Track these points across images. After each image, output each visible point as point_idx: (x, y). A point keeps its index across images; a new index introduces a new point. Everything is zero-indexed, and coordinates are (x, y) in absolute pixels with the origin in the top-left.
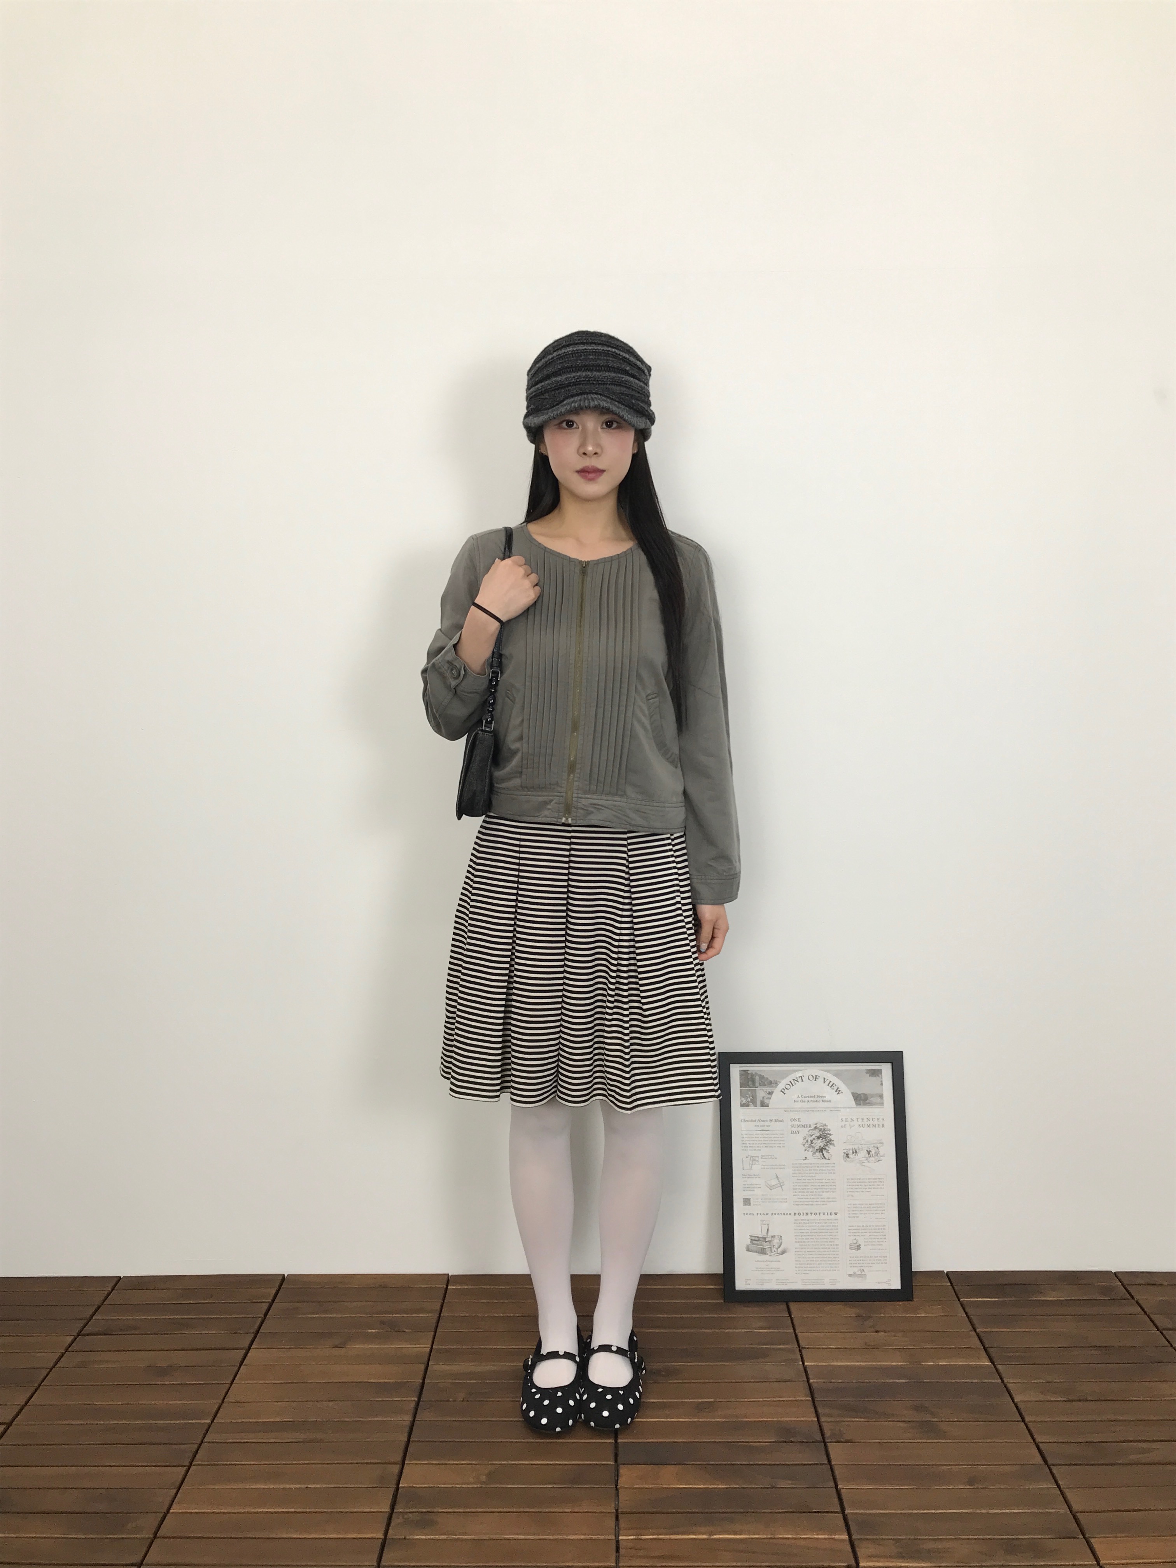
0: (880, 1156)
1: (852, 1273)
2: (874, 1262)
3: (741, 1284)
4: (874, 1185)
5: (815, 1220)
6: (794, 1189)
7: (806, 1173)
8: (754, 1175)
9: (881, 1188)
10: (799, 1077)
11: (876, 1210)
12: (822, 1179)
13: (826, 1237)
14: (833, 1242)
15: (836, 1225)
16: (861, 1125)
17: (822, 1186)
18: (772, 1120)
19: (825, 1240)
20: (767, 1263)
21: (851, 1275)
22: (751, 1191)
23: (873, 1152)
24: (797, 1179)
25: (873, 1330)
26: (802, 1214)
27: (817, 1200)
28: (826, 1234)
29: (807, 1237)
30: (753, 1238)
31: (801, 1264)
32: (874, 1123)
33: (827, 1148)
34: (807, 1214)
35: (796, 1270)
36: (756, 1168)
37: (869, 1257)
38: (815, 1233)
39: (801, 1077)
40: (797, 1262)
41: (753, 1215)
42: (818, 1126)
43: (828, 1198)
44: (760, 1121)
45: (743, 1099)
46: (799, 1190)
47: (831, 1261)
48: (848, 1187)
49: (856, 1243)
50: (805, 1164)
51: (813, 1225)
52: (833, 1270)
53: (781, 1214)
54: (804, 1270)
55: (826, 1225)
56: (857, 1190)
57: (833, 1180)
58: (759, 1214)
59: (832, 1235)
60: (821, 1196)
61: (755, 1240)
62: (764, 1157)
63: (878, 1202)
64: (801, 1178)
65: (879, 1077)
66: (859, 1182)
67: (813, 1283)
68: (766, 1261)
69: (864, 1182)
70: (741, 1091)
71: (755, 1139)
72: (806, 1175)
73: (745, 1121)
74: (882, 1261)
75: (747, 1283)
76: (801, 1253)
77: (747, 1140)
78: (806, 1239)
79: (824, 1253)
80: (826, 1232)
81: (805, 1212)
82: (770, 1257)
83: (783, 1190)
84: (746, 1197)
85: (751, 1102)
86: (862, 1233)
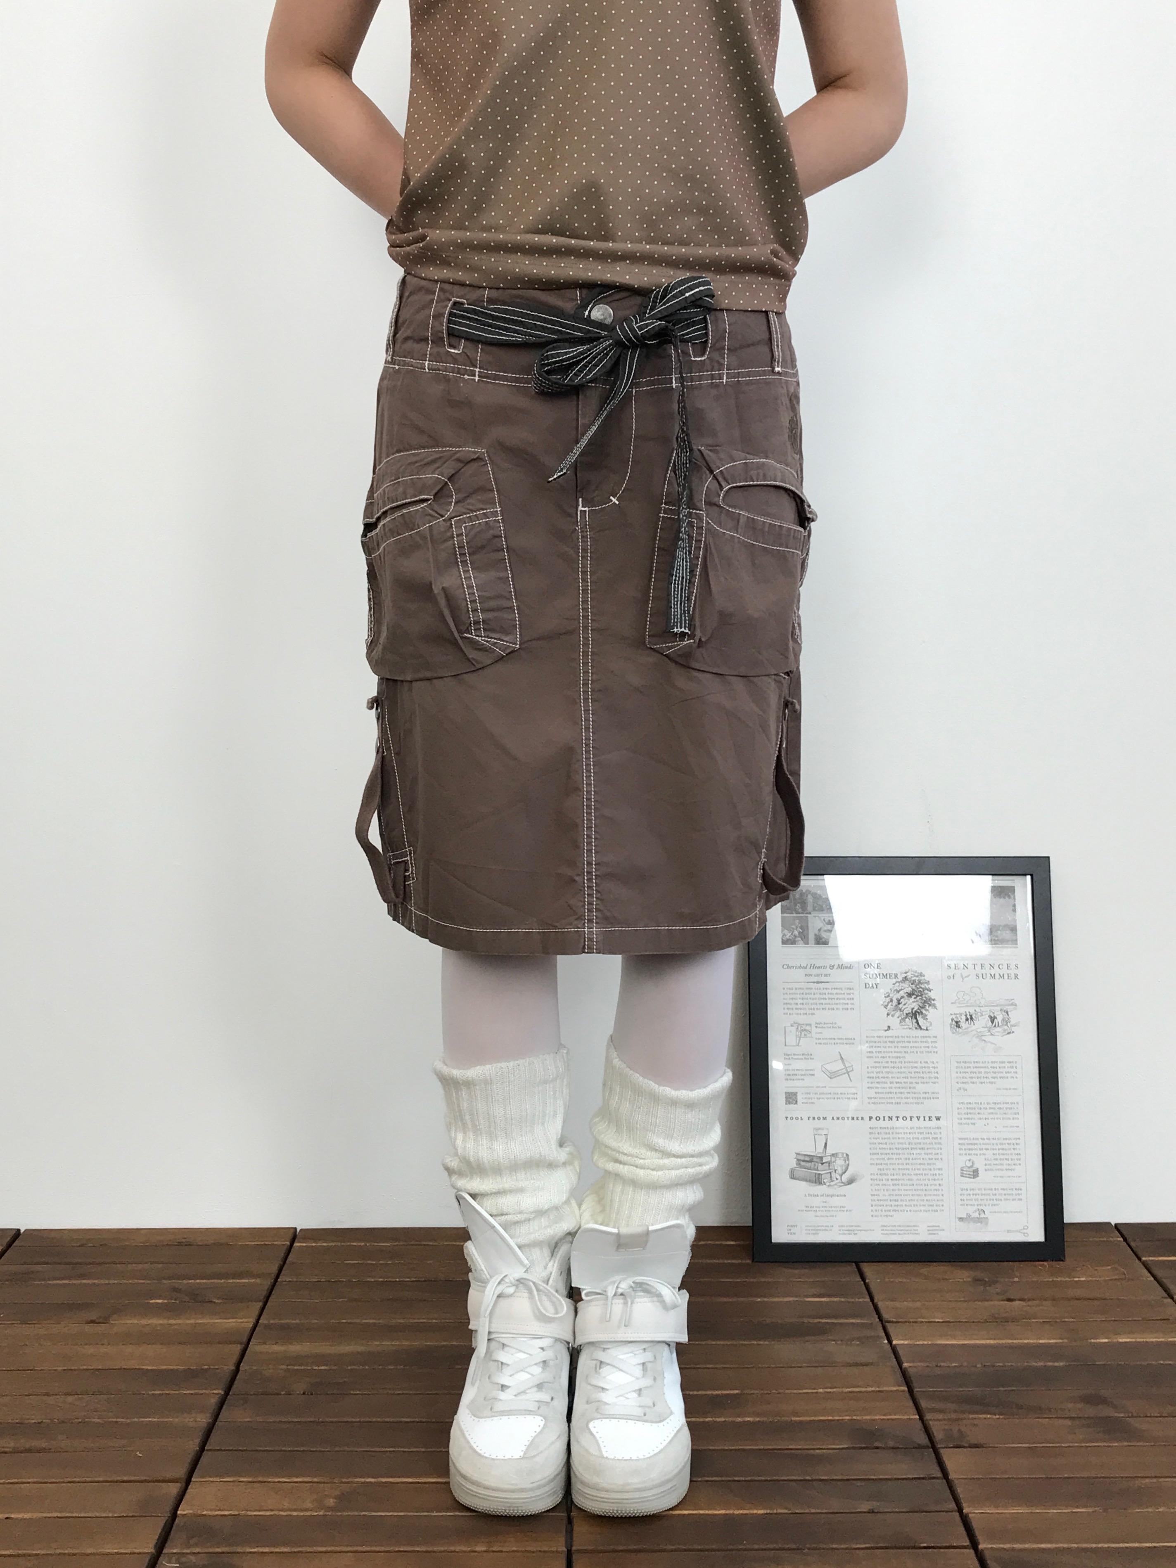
0: (1012, 1026)
1: (964, 1216)
2: (1000, 1197)
3: (780, 1234)
4: (1001, 1073)
5: (903, 1128)
6: (869, 1077)
7: (889, 1052)
8: (804, 1055)
9: (1012, 1077)
11: (1005, 1114)
12: (916, 1062)
13: (921, 1157)
14: (934, 1164)
15: (939, 1136)
16: (980, 976)
17: (916, 1072)
18: (833, 966)
19: (922, 1162)
20: (825, 1199)
21: (961, 1218)
22: (799, 1079)
23: (999, 1018)
24: (875, 1062)
25: (1002, 1297)
26: (882, 1119)
27: (908, 1096)
28: (922, 1152)
29: (891, 1156)
30: (802, 1158)
31: (881, 1201)
32: (1002, 972)
33: (924, 1012)
34: (890, 1118)
35: (872, 1211)
36: (807, 1044)
37: (992, 1189)
38: (903, 1149)
40: (873, 1198)
41: (801, 1119)
42: (909, 975)
43: (926, 1093)
44: (813, 967)
45: (786, 932)
46: (878, 1080)
47: (930, 1195)
48: (959, 1075)
49: (972, 1166)
50: (888, 1037)
51: (900, 1136)
52: (933, 1211)
53: (848, 1118)
54: (885, 1211)
55: (920, 1136)
56: (974, 1080)
57: (933, 1063)
58: (811, 1119)
59: (931, 1154)
60: (914, 1090)
61: (804, 1161)
62: (821, 1026)
63: (1009, 1100)
64: (880, 1060)
65: (1009, 897)
66: (976, 1067)
67: (900, 1232)
68: (822, 1196)
69: (985, 1067)
70: (782, 917)
71: (805, 996)
72: (890, 1054)
73: (788, 967)
74: (1014, 1197)
75: (792, 1231)
76: (881, 1183)
77: (792, 999)
78: (888, 1159)
79: (918, 1182)
80: (920, 1149)
81: (887, 1115)
82: (831, 1188)
83: (850, 1080)
84: (790, 1090)
85: (799, 937)
86: (980, 1149)
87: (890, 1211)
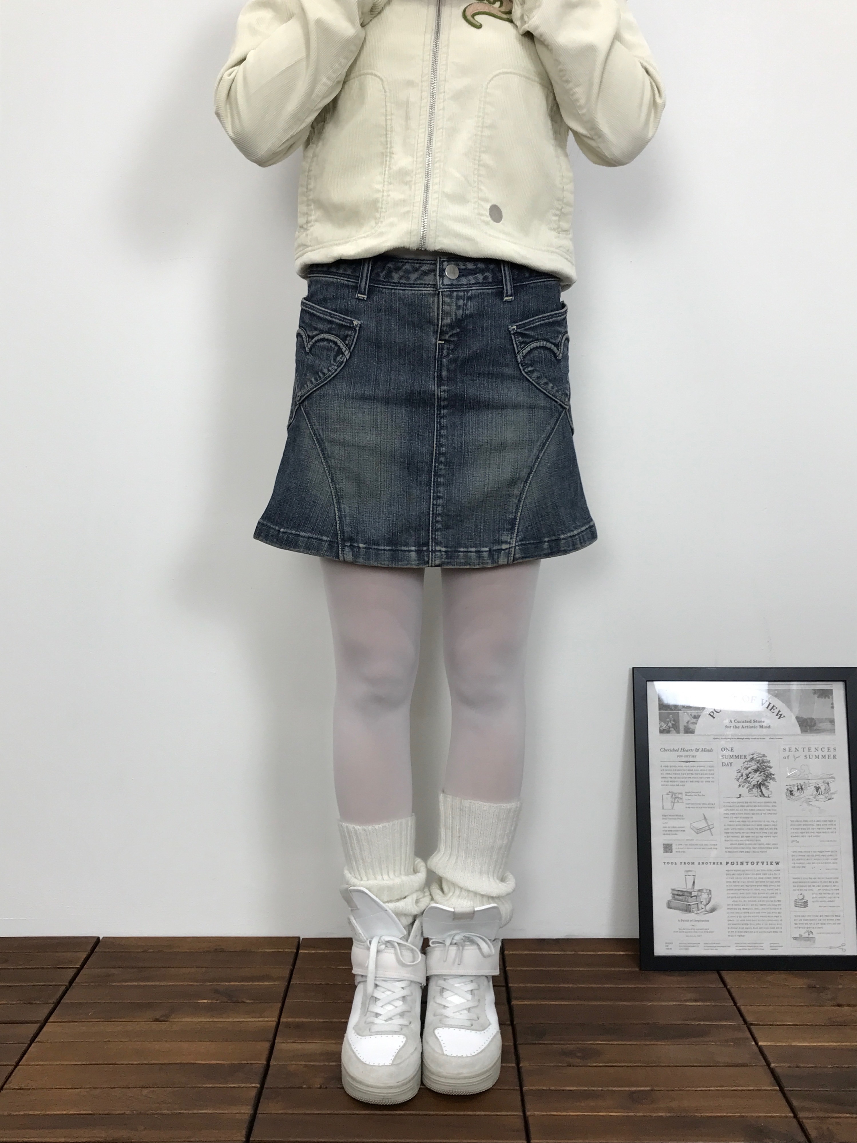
0: (832, 794)
1: (798, 936)
2: (824, 922)
3: (660, 949)
4: (823, 829)
5: (751, 870)
6: (725, 833)
7: (741, 814)
8: (676, 816)
9: (832, 832)
11: (827, 859)
12: (761, 821)
13: (765, 892)
14: (774, 897)
15: (777, 876)
16: (808, 756)
17: (761, 829)
18: (698, 750)
19: (765, 895)
20: (693, 923)
21: (795, 938)
22: (673, 834)
23: (822, 788)
24: (730, 821)
25: (833, 1003)
26: (736, 863)
27: (755, 846)
28: (765, 888)
29: (742, 891)
30: (676, 893)
31: (735, 924)
32: (823, 754)
33: (766, 784)
34: (742, 863)
35: (729, 932)
36: (679, 808)
37: (818, 916)
38: (751, 886)
40: (730, 922)
41: (676, 864)
42: (755, 756)
43: (768, 844)
44: (683, 750)
45: (662, 723)
46: (732, 835)
47: (772, 920)
48: (793, 831)
49: (803, 899)
50: (738, 802)
51: (749, 876)
52: (774, 932)
53: (710, 863)
54: (739, 932)
55: (764, 876)
56: (804, 834)
57: (774, 822)
58: (683, 864)
59: (772, 889)
60: (759, 842)
61: (678, 895)
62: (689, 794)
63: (830, 849)
64: (734, 819)
65: (829, 698)
66: (806, 825)
67: (749, 948)
68: (691, 921)
69: (812, 825)
70: (660, 714)
71: (677, 772)
72: (742, 816)
73: (665, 750)
74: (836, 922)
75: (669, 947)
76: (735, 911)
77: (668, 774)
78: (741, 894)
79: (763, 911)
80: (764, 886)
81: (739, 861)
82: (696, 915)
83: (712, 834)
84: (666, 842)
85: (672, 728)
86: (810, 886)
87: (741, 932)
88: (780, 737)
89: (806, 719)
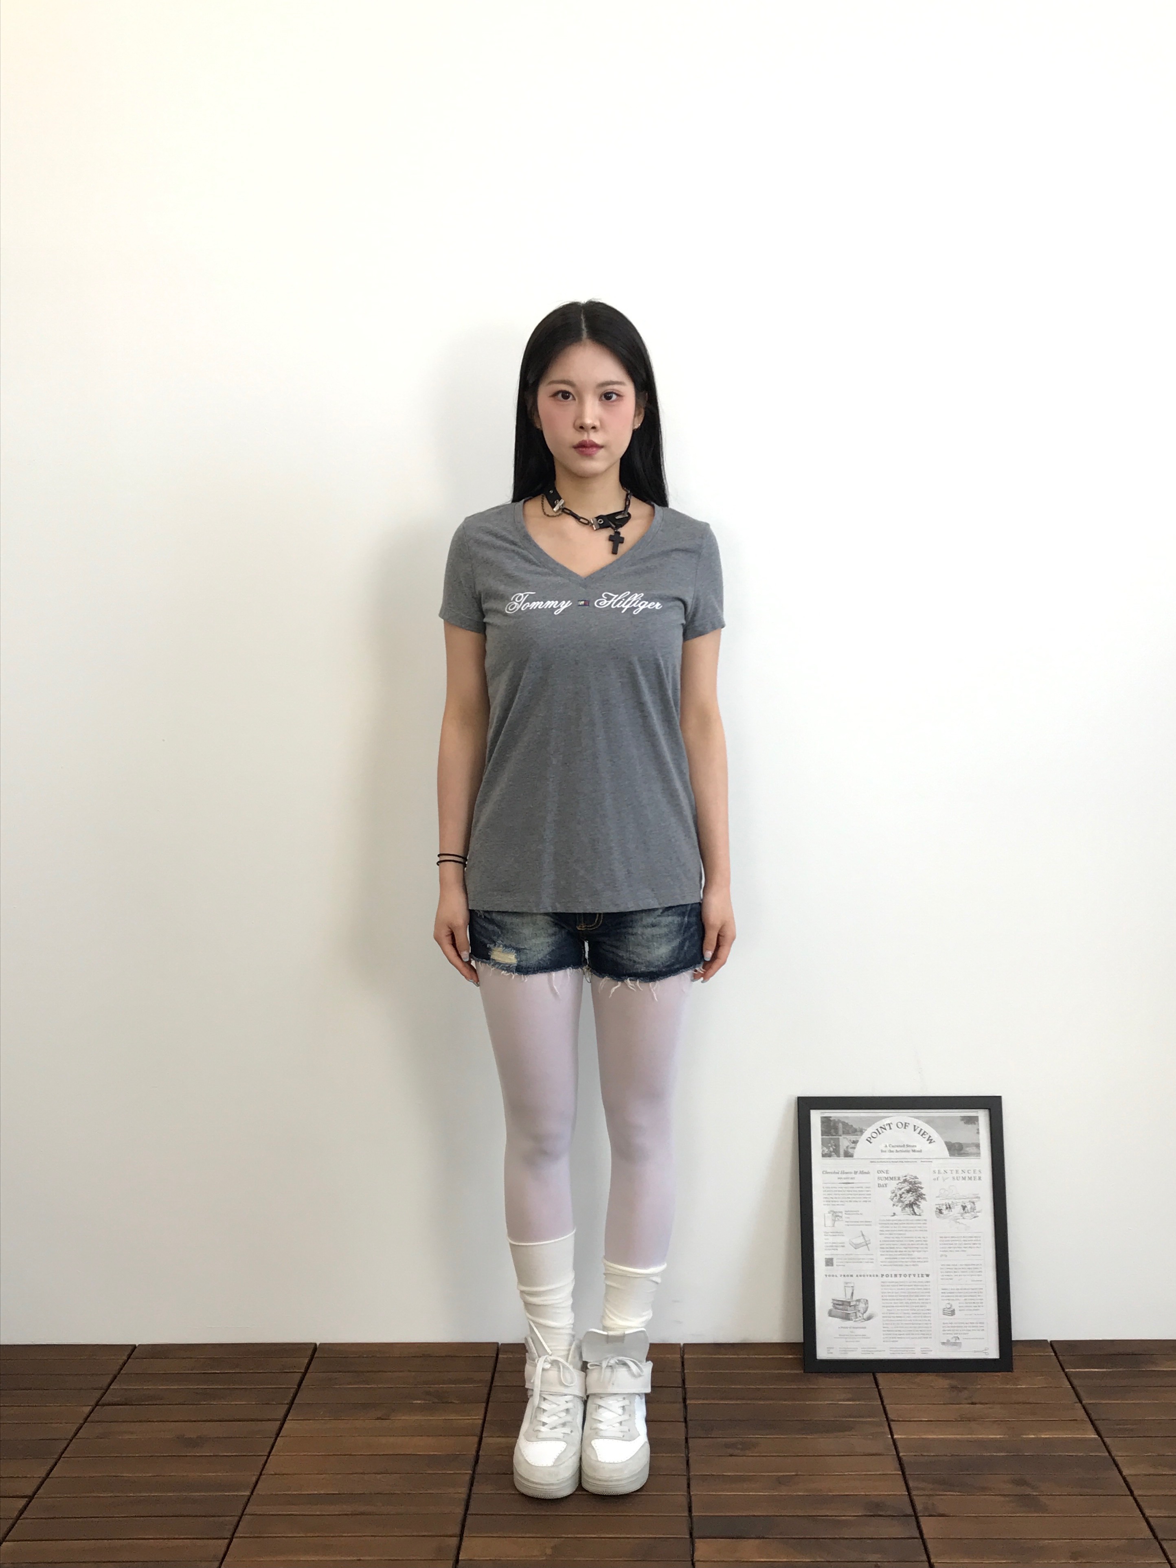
0: (977, 1212)
1: (945, 1341)
2: (969, 1329)
3: (823, 1352)
4: (970, 1244)
5: (904, 1282)
6: (881, 1248)
7: (893, 1231)
8: (837, 1232)
9: (978, 1247)
10: (887, 1125)
11: (972, 1272)
12: (913, 1238)
13: (917, 1301)
14: (924, 1306)
15: (928, 1287)
16: (956, 1178)
17: (913, 1244)
18: (856, 1172)
19: (916, 1305)
20: (852, 1330)
21: (944, 1343)
22: (835, 1249)
23: (969, 1207)
24: (886, 1238)
25: (970, 1402)
26: (890, 1276)
27: (907, 1260)
28: (917, 1298)
29: (896, 1301)
30: (837, 1303)
31: (889, 1331)
32: (969, 1175)
33: (918, 1203)
34: (896, 1275)
35: (883, 1338)
36: (840, 1225)
37: (964, 1323)
38: (904, 1296)
39: (889, 1124)
40: (885, 1329)
41: (836, 1276)
42: (908, 1178)
43: (919, 1258)
44: (843, 1173)
45: (825, 1148)
46: (888, 1250)
47: (922, 1327)
48: (942, 1246)
49: (950, 1308)
50: (894, 1220)
51: (902, 1287)
52: (924, 1338)
53: (867, 1275)
54: (892, 1338)
55: (917, 1287)
56: (950, 1249)
57: (924, 1238)
58: (843, 1276)
59: (923, 1299)
60: (910, 1257)
61: (837, 1304)
62: (848, 1213)
63: (976, 1262)
64: (889, 1236)
66: (953, 1241)
67: (902, 1352)
68: (850, 1328)
69: (959, 1241)
70: (822, 1139)
71: (838, 1193)
72: (895, 1232)
73: (826, 1173)
74: (979, 1328)
75: (829, 1352)
76: (889, 1319)
77: (828, 1194)
78: (894, 1303)
79: (914, 1319)
80: (916, 1296)
81: (893, 1273)
82: (856, 1323)
83: (869, 1250)
84: (828, 1257)
85: (833, 1152)
86: (956, 1296)
87: (895, 1338)
88: (931, 1160)
89: (954, 1144)
